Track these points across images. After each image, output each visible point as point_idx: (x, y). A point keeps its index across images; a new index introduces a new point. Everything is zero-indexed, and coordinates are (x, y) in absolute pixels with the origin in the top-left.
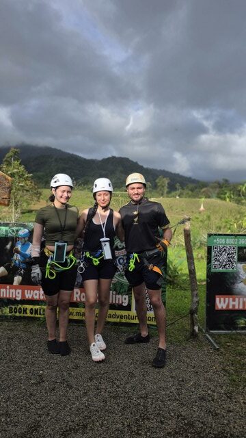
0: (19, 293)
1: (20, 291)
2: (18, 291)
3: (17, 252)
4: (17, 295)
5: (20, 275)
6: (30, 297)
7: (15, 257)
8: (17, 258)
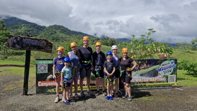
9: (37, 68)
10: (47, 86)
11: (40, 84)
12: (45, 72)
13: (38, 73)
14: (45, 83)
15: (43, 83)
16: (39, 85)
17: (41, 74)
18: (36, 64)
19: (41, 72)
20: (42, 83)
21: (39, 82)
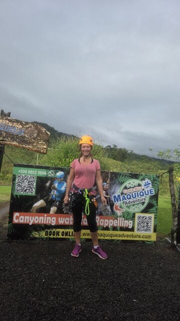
0: (54, 220)
1: (55, 218)
2: (53, 218)
3: (55, 188)
4: (53, 222)
5: (56, 206)
6: (63, 223)
7: (52, 193)
8: (54, 193)
10: (30, 224)
11: (18, 218)
12: (30, 194)
13: (15, 193)
14: (28, 217)
15: (25, 216)
16: (15, 221)
17: (21, 196)
18: (14, 175)
19: (22, 193)
20: (21, 217)
21: (16, 214)
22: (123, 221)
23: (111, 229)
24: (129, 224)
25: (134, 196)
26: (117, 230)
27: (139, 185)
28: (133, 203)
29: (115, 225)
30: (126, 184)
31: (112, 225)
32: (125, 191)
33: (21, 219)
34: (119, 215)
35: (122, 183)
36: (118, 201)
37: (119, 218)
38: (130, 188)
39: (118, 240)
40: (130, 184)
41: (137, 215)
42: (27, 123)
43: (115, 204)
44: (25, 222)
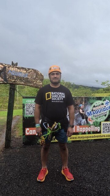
9: (24, 110)
11: (28, 131)
13: (25, 116)
15: (33, 130)
16: (27, 133)
17: (29, 117)
18: (23, 104)
19: (30, 115)
20: (30, 131)
21: (27, 129)
22: (94, 128)
23: (87, 133)
24: (98, 129)
25: (100, 111)
26: (91, 134)
27: (102, 104)
28: (99, 116)
29: (90, 131)
30: (95, 104)
31: (87, 131)
32: (94, 109)
33: (31, 132)
34: (91, 124)
35: (92, 104)
36: (90, 115)
37: (91, 126)
38: (97, 106)
39: (92, 140)
40: (96, 104)
41: (102, 123)
42: (29, 69)
43: (88, 117)
44: (33, 134)
